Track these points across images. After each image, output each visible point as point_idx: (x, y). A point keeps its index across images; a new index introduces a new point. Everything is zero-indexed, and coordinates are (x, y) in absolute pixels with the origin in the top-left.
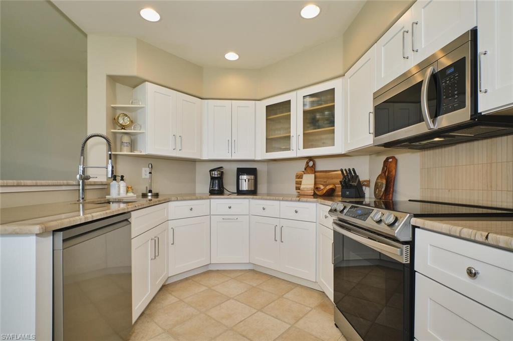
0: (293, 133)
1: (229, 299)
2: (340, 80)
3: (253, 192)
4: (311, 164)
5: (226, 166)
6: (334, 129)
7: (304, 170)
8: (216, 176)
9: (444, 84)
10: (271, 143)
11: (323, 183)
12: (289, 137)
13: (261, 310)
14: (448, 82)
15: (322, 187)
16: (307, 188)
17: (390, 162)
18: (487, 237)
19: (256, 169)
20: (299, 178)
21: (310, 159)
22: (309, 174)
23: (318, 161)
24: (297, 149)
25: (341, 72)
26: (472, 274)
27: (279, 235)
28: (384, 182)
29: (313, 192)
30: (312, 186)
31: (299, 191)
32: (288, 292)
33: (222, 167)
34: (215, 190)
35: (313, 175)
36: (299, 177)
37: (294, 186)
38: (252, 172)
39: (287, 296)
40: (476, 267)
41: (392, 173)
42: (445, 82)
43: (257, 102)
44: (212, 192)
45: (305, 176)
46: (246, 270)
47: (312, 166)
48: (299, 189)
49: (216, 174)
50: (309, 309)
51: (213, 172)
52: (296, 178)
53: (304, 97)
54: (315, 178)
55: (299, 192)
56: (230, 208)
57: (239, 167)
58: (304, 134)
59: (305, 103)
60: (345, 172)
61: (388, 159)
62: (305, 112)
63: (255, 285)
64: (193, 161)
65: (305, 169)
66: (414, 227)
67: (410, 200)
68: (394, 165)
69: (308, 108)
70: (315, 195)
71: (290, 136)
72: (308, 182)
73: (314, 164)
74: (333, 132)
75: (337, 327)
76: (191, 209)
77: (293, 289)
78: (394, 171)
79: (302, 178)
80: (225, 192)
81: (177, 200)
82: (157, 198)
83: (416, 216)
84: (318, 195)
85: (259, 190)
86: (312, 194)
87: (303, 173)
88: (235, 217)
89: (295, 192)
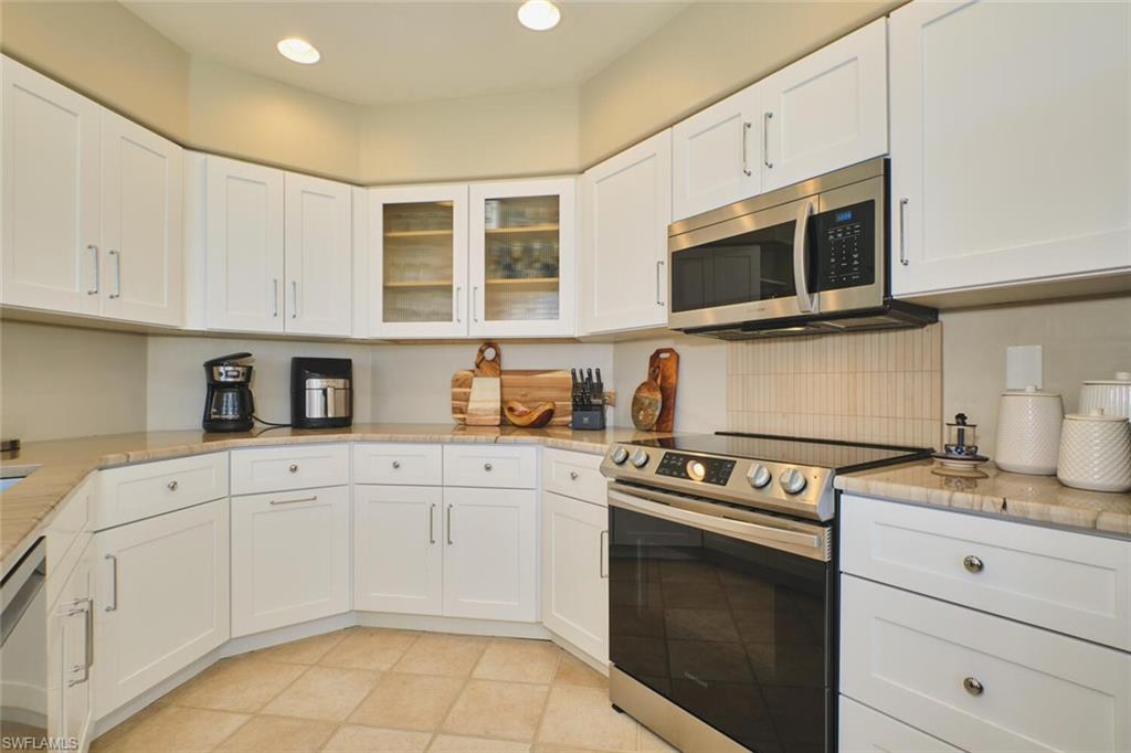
0: (458, 280)
1: (336, 728)
2: (570, 181)
3: (340, 424)
4: (490, 354)
5: (258, 352)
6: (558, 283)
7: (473, 367)
8: (230, 380)
9: (831, 237)
10: (396, 299)
11: (518, 398)
12: (449, 289)
13: (439, 730)
14: (840, 235)
15: (521, 408)
16: (485, 410)
17: (666, 359)
18: (1004, 506)
19: (350, 361)
20: (460, 386)
21: (489, 343)
22: (486, 376)
23: (505, 350)
24: (469, 318)
25: (575, 165)
26: (975, 566)
27: (441, 528)
28: (659, 396)
29: (499, 417)
30: (498, 405)
31: (461, 416)
32: (477, 663)
33: (250, 355)
34: (227, 420)
35: (498, 380)
36: (462, 382)
37: (448, 404)
38: (340, 369)
39: (479, 672)
40: (979, 554)
41: (670, 381)
42: (835, 235)
43: (355, 188)
44: (214, 427)
45: (477, 382)
46: (338, 632)
47: (493, 360)
48: (462, 412)
49: (226, 374)
50: (546, 689)
51: (222, 369)
52: (453, 387)
53: (487, 200)
54: (502, 386)
55: (464, 419)
56: (294, 469)
57: (297, 356)
58: (487, 285)
59: (489, 215)
60: (578, 375)
61: (658, 352)
62: (489, 237)
63: (385, 667)
64: (139, 334)
65: (478, 366)
66: (838, 493)
67: (717, 433)
68: (674, 366)
69: (494, 227)
70: (505, 425)
71: (451, 287)
72: (485, 396)
73: (498, 355)
74: (555, 288)
75: (620, 710)
76: (173, 487)
77: (483, 652)
78: (674, 376)
79: (470, 387)
80: (257, 425)
81: (128, 463)
82: (14, 457)
83: (841, 471)
84: (514, 425)
85: (358, 418)
86: (498, 423)
87: (472, 374)
88: (310, 494)
89: (450, 419)
